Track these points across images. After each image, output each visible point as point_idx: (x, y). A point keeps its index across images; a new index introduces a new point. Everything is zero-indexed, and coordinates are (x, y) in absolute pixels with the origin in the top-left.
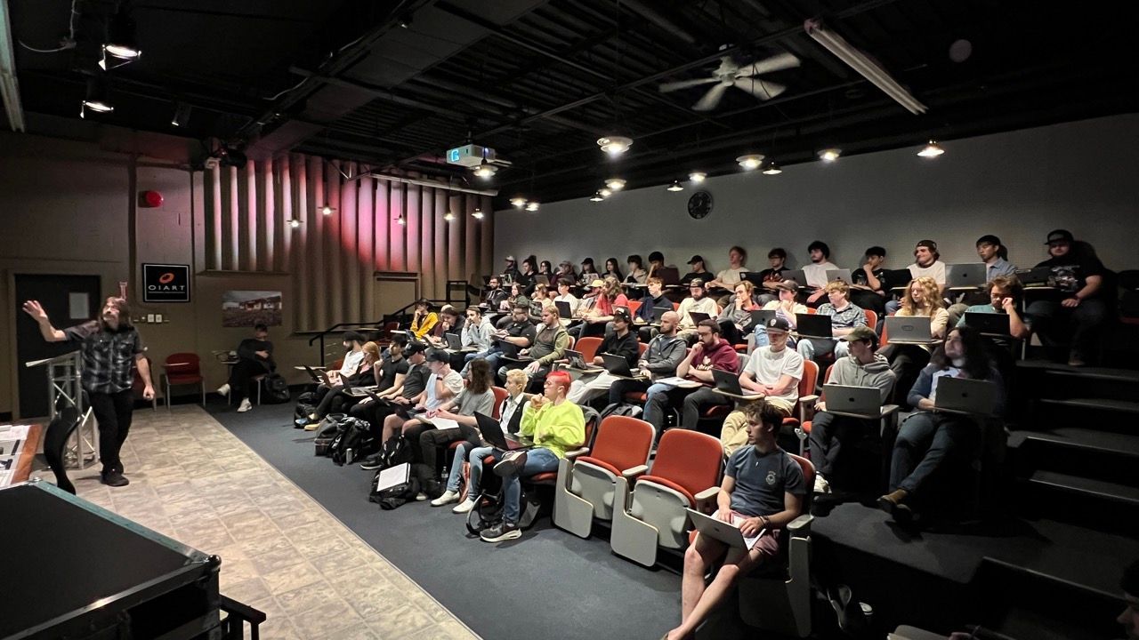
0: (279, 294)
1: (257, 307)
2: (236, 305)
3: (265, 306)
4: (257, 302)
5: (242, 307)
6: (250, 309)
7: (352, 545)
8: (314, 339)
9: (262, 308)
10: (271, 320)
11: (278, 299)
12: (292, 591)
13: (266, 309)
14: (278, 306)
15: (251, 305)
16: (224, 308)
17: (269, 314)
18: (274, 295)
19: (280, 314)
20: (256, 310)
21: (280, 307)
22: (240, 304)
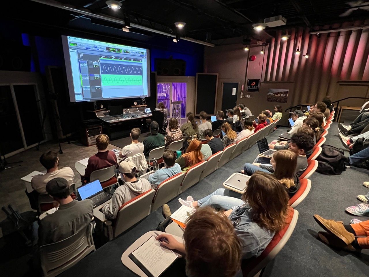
0: (288, 90)
1: (279, 95)
2: (272, 94)
4: (279, 93)
5: (274, 95)
6: (276, 96)
10: (283, 100)
11: (287, 92)
13: (282, 96)
14: (287, 95)
15: (277, 94)
16: (268, 94)
17: (283, 98)
18: (286, 91)
19: (287, 98)
20: (278, 96)
21: (288, 96)
22: (273, 94)
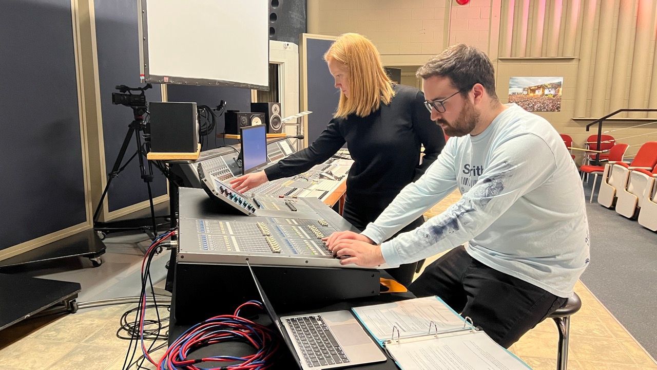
0: (561, 79)
1: (538, 93)
2: (520, 90)
3: (546, 92)
4: (539, 88)
5: (525, 93)
6: (532, 95)
7: (616, 335)
8: (590, 125)
9: (543, 94)
10: (550, 106)
11: (558, 85)
12: (538, 359)
13: (547, 95)
14: (559, 91)
15: (533, 91)
16: (510, 93)
17: (550, 99)
18: (556, 80)
19: (559, 100)
20: (537, 95)
21: (560, 93)
22: (524, 90)
